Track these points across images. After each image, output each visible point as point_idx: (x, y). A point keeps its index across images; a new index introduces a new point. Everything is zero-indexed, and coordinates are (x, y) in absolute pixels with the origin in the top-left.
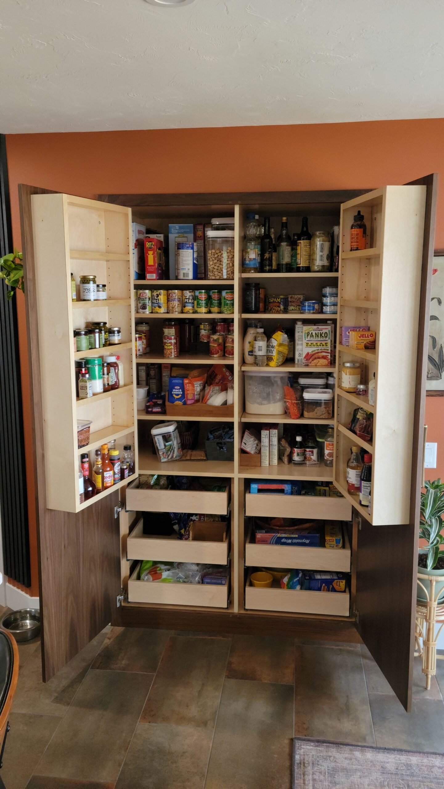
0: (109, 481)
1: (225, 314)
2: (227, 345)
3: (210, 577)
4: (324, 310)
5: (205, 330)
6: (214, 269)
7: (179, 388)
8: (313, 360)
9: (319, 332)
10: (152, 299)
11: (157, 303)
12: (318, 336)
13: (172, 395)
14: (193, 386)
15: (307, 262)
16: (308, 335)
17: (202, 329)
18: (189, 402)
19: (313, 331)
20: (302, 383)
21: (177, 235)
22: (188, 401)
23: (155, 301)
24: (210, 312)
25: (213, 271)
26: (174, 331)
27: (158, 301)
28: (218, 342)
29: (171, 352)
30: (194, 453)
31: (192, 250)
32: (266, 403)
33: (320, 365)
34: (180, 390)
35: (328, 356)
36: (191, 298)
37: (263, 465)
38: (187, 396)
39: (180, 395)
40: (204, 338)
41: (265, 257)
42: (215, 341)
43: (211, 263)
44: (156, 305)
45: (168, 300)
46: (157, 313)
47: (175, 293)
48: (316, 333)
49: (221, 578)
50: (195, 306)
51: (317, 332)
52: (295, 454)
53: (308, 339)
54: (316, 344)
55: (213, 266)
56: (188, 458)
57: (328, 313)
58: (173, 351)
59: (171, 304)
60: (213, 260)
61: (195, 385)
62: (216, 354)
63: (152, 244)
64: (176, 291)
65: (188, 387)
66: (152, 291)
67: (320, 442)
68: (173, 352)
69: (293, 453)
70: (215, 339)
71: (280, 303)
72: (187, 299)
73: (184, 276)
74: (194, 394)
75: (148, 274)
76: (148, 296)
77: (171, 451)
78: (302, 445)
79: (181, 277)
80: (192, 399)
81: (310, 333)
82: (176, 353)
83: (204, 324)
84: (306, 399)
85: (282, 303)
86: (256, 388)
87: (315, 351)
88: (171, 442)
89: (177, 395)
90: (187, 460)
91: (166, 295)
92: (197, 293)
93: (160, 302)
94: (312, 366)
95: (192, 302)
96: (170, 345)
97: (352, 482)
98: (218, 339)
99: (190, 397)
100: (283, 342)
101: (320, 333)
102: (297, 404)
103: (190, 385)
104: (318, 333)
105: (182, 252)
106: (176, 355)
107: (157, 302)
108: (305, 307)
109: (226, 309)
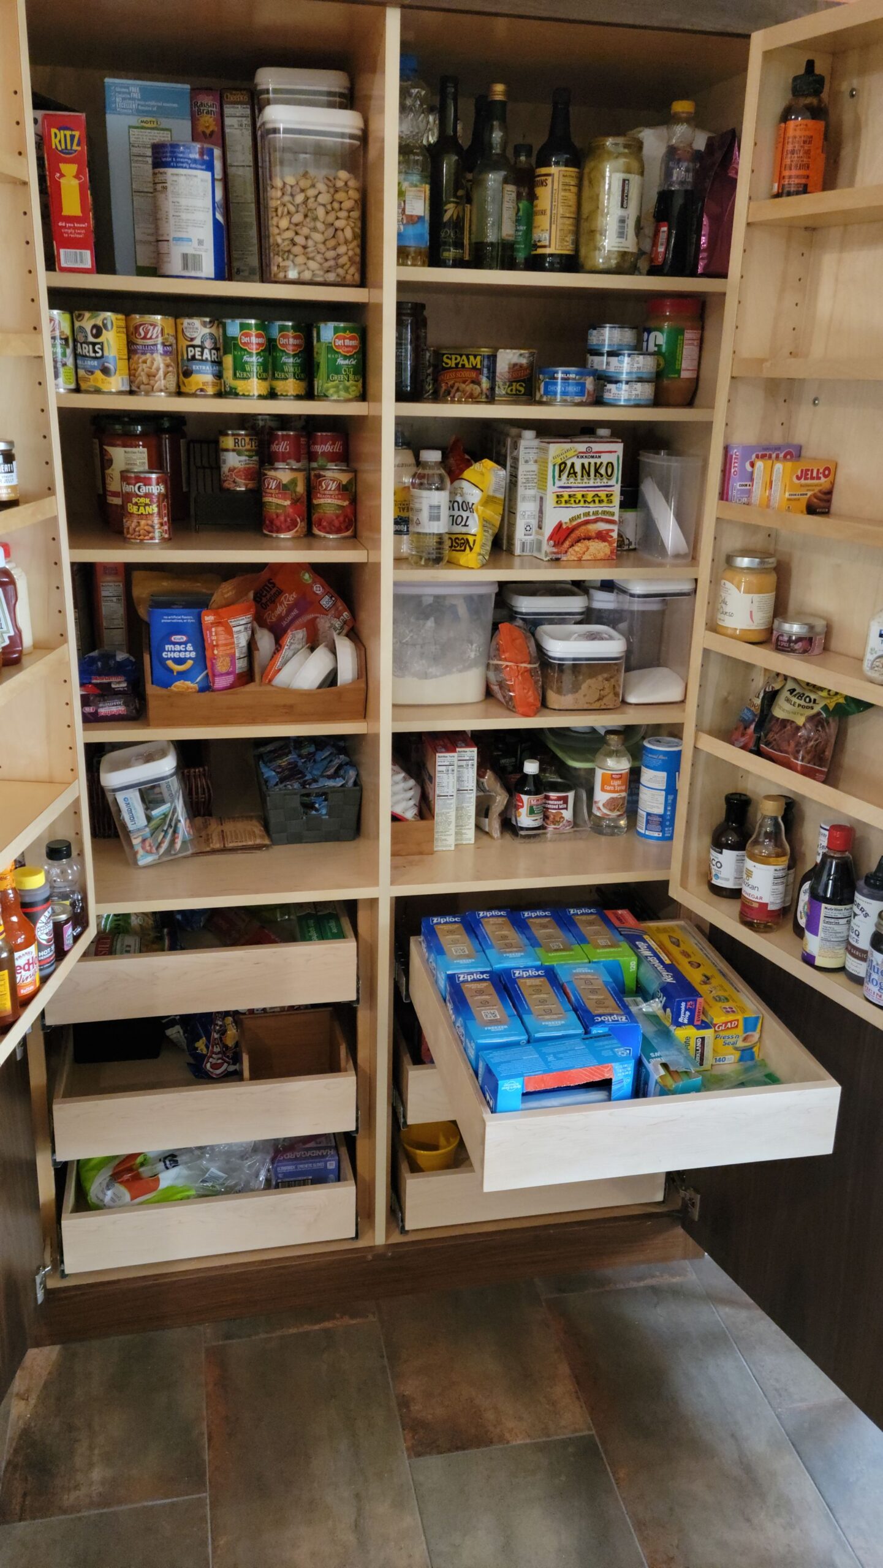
0: (29, 980)
1: (330, 401)
2: (322, 501)
3: (290, 1155)
4: (607, 396)
5: (239, 453)
6: (294, 244)
7: (184, 638)
8: (573, 545)
9: (593, 461)
10: (75, 341)
11: (96, 358)
12: (589, 475)
13: (163, 661)
14: (229, 631)
15: (567, 239)
16: (561, 471)
17: (227, 450)
18: (220, 682)
19: (574, 460)
20: (524, 610)
21: (134, 121)
22: (217, 679)
23: (87, 350)
24: (272, 395)
25: (289, 251)
26: (146, 455)
27: (102, 349)
28: (295, 492)
29: (153, 527)
30: (229, 827)
31: (209, 174)
32: (438, 674)
33: (589, 558)
34: (189, 645)
35: (613, 531)
36: (208, 344)
37: (440, 849)
38: (213, 665)
39: (190, 663)
40: (237, 480)
41: (446, 217)
42: (283, 488)
43: (284, 223)
44: (95, 363)
45: (132, 348)
46: (98, 391)
47: (154, 325)
48: (583, 465)
49: (323, 1156)
50: (228, 374)
51: (586, 461)
52: (524, 811)
53: (561, 484)
54: (583, 496)
55: (289, 234)
56: (217, 845)
57: (622, 403)
58: (156, 520)
59: (145, 362)
60: (289, 213)
61: (235, 629)
62: (289, 529)
63: (72, 137)
64: (159, 317)
65: (214, 636)
66: (71, 313)
67: (575, 769)
68: (157, 526)
69: (517, 808)
70: (285, 482)
71: (479, 371)
72: (194, 346)
73: (185, 266)
74: (233, 657)
75: (62, 251)
76: (62, 333)
77: (166, 832)
78: (539, 786)
79: (175, 265)
80: (228, 674)
81: (569, 465)
82: (166, 528)
83: (233, 435)
84: (554, 659)
85: (485, 371)
86: (411, 631)
87: (579, 517)
88: (169, 805)
89: (180, 661)
90: (214, 852)
91: (125, 330)
92: (233, 328)
93: (106, 353)
94: (569, 565)
95: (214, 357)
96: (148, 501)
97: (761, 898)
98: (294, 482)
99: (222, 666)
100: (494, 491)
101: (596, 464)
102: (530, 671)
103: (220, 629)
104: (590, 463)
105: (175, 178)
106: (166, 536)
107: (95, 352)
108: (556, 384)
109: (337, 387)
